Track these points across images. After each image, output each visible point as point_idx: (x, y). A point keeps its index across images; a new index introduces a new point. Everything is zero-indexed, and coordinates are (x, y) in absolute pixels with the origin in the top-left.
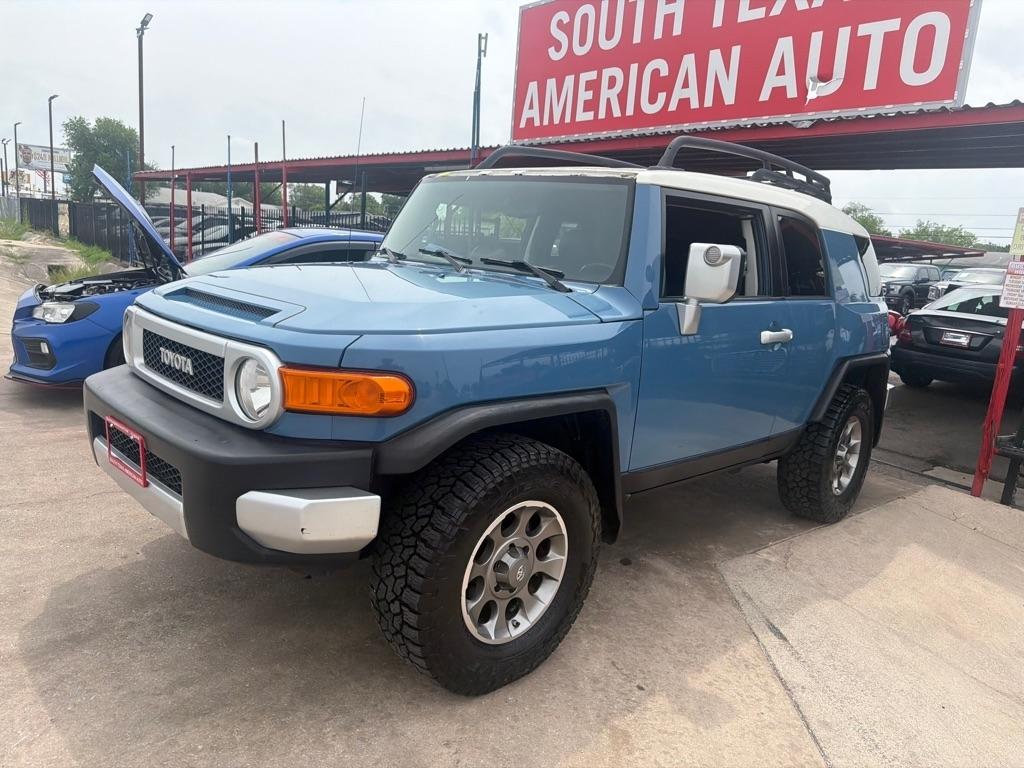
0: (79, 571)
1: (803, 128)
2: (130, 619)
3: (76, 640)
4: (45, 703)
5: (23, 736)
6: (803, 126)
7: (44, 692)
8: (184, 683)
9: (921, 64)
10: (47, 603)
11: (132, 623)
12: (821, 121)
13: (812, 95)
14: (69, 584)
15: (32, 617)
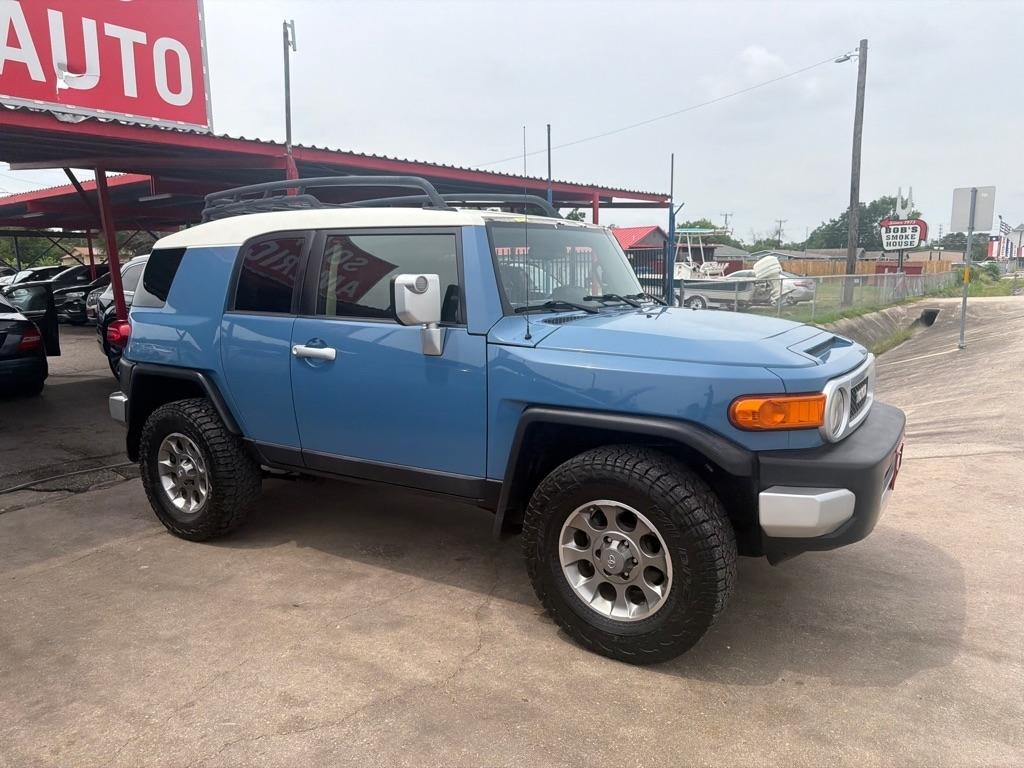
0: (856, 692)
1: (68, 123)
2: (865, 631)
3: (915, 637)
4: (965, 614)
5: (986, 607)
6: (65, 120)
7: (961, 619)
8: (880, 586)
9: (175, 86)
10: (910, 675)
11: (867, 627)
12: (94, 120)
13: (61, 84)
14: (878, 683)
15: (933, 672)
